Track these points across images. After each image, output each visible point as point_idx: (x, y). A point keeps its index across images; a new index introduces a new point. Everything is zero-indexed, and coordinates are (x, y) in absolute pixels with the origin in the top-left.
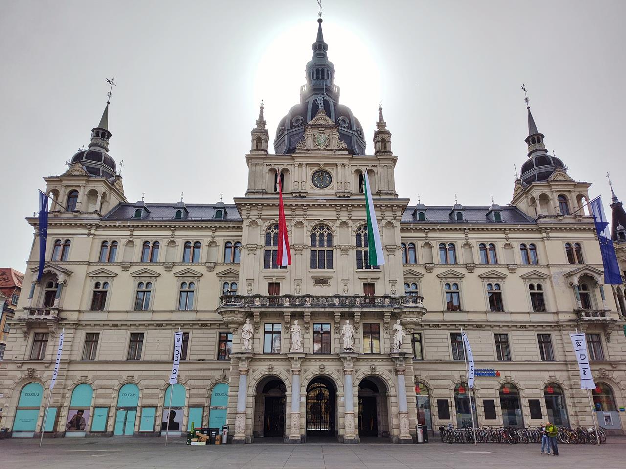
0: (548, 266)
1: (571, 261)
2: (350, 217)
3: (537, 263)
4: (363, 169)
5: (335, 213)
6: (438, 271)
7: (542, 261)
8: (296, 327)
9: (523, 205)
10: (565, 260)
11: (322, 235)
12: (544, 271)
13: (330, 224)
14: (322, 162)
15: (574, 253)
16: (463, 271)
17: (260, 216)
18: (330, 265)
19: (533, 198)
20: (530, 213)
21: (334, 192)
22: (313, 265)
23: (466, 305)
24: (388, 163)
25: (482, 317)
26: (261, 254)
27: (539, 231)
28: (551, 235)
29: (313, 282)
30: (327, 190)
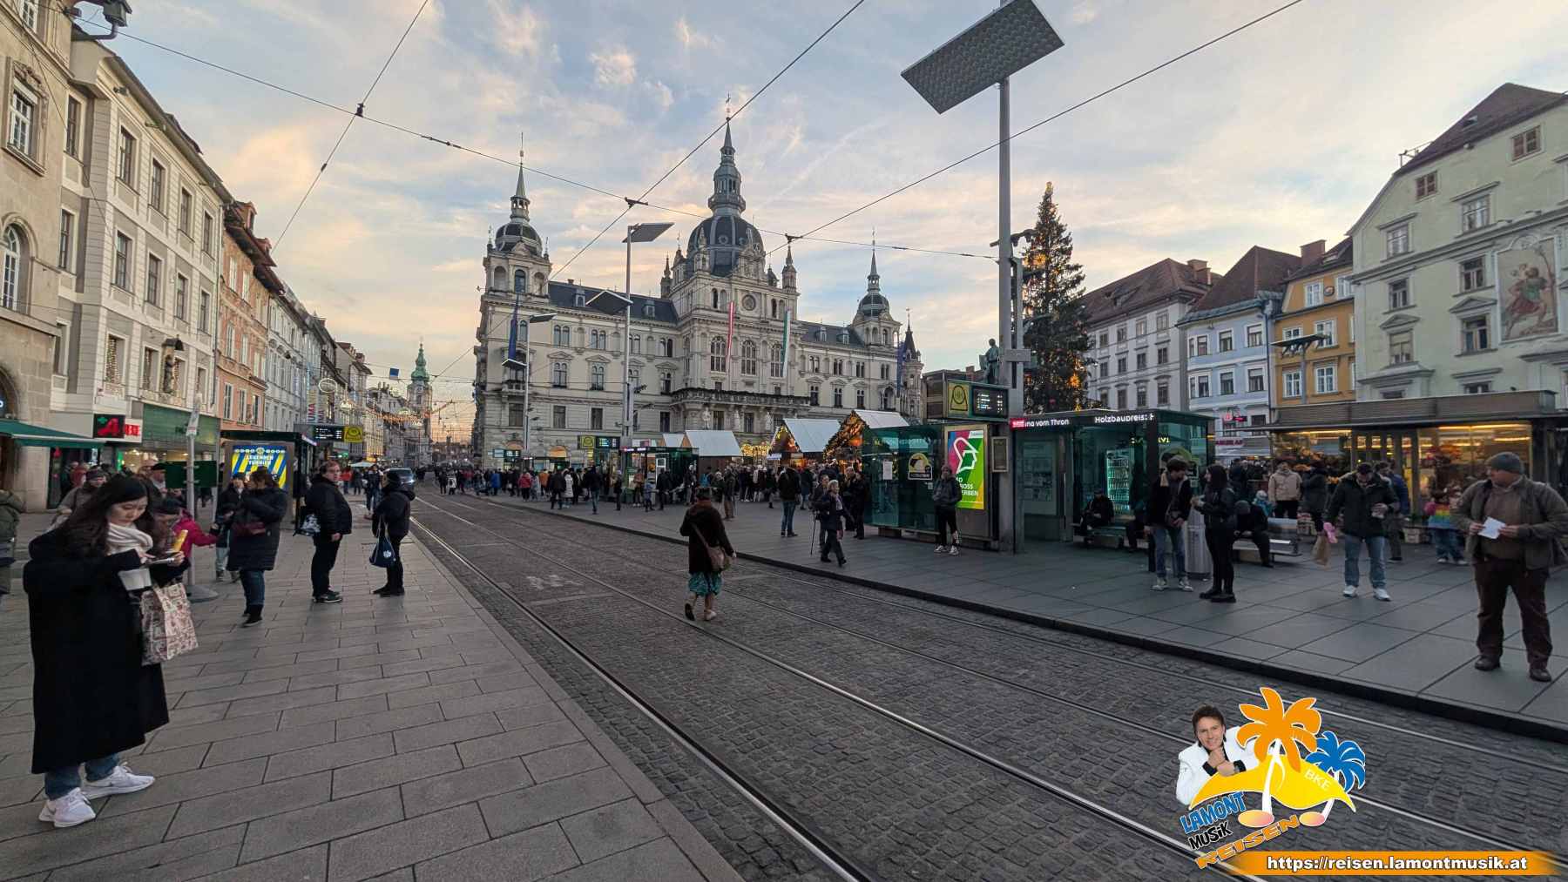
0: (869, 379)
1: (882, 377)
2: (769, 337)
3: (863, 376)
4: (778, 299)
5: (758, 333)
6: (808, 376)
7: (867, 375)
8: (737, 415)
9: (859, 330)
10: (878, 376)
11: (748, 348)
12: (866, 382)
13: (755, 341)
14: (751, 290)
15: (885, 371)
16: (822, 378)
17: (708, 329)
18: (754, 373)
19: (868, 330)
20: (864, 338)
21: (757, 315)
22: (743, 372)
23: (821, 401)
24: (793, 297)
25: (830, 410)
26: (709, 359)
27: (869, 355)
28: (876, 358)
29: (743, 384)
30: (752, 313)
